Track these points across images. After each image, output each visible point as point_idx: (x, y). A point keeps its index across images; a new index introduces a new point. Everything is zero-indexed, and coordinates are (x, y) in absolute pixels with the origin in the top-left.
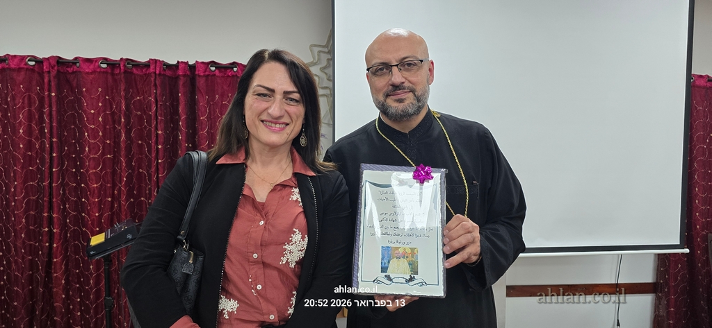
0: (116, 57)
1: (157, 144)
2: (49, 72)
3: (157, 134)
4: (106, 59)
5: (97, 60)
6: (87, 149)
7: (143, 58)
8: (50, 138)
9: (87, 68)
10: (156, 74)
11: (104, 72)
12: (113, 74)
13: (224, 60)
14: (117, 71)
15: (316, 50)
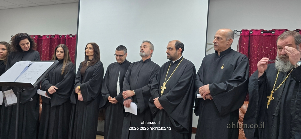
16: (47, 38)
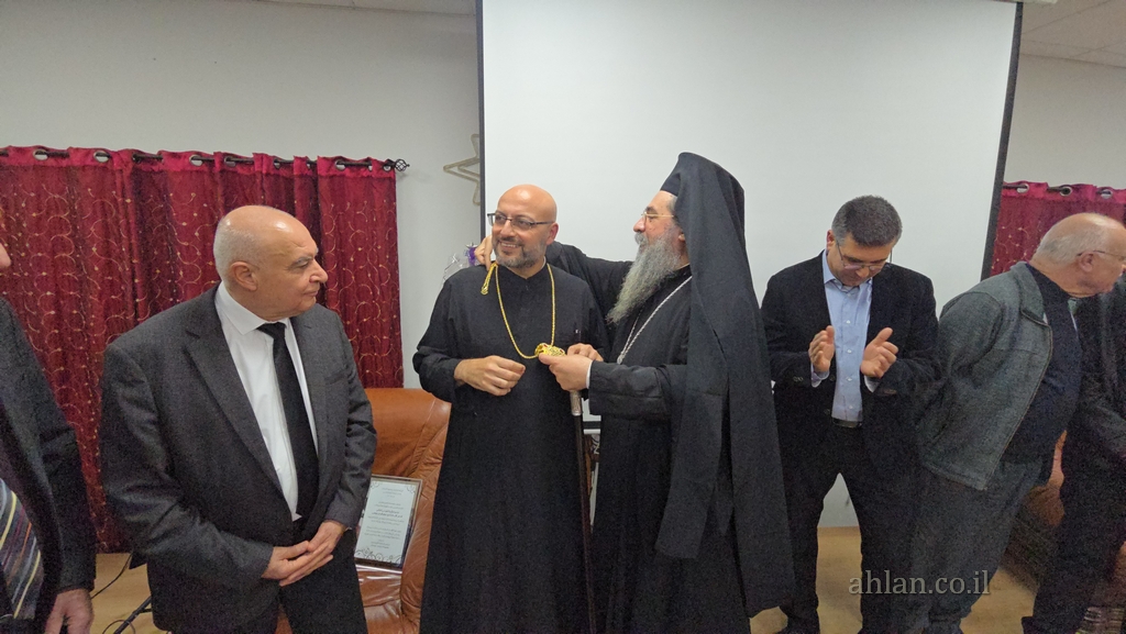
0: (210, 150)
2: (121, 171)
4: (198, 154)
5: (186, 155)
6: (181, 273)
7: (246, 152)
9: (175, 167)
10: (262, 174)
11: (199, 171)
13: (355, 155)
16: (190, 164)
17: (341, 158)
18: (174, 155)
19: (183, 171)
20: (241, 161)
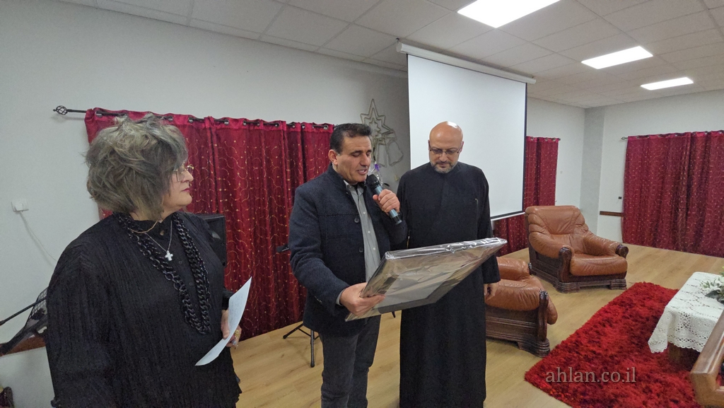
0: (251, 118)
1: (287, 178)
2: (210, 128)
3: (286, 172)
4: (246, 119)
5: (241, 119)
6: (239, 184)
7: (269, 120)
8: (215, 179)
9: (234, 126)
10: (284, 131)
11: (246, 129)
12: (249, 131)
13: (319, 123)
14: (252, 128)
15: (363, 117)
17: (314, 124)
18: (236, 121)
19: (239, 129)
20: (266, 124)
